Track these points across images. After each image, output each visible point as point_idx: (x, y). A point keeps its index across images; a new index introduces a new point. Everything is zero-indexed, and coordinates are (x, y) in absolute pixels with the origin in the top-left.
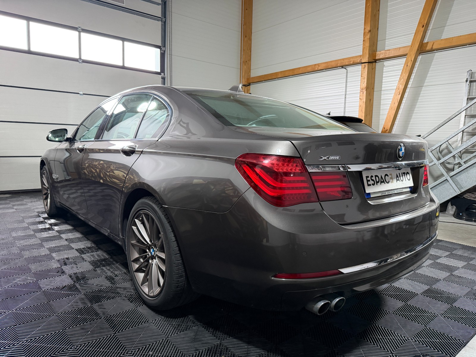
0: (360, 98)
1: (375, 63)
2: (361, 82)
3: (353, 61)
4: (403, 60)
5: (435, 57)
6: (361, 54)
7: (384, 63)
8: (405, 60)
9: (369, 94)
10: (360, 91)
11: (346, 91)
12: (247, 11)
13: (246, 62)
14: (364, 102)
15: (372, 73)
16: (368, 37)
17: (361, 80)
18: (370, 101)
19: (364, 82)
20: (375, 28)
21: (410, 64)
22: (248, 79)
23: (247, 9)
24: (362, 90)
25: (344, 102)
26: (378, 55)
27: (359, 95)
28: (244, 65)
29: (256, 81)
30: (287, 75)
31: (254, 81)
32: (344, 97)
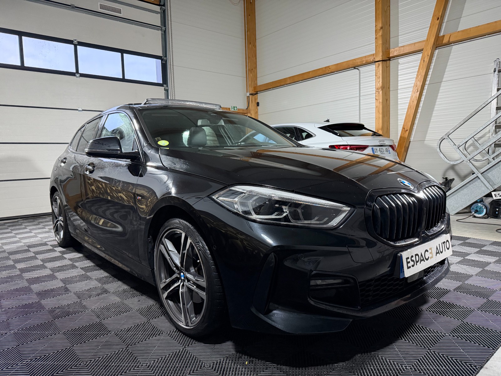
0: (376, 99)
1: (389, 61)
2: (376, 82)
3: (366, 60)
4: (419, 56)
5: (452, 50)
6: (374, 52)
7: (398, 60)
8: (421, 56)
9: (385, 94)
10: (376, 91)
11: (360, 93)
12: (249, 17)
13: (252, 70)
14: (380, 103)
15: (386, 72)
16: (380, 34)
17: (376, 79)
18: (387, 102)
19: (379, 81)
20: (387, 24)
21: (427, 60)
22: (255, 88)
23: (249, 15)
24: (378, 90)
25: (358, 104)
26: (391, 52)
27: (375, 96)
28: (249, 73)
29: (263, 89)
30: (296, 81)
31: (262, 89)
32: (358, 99)
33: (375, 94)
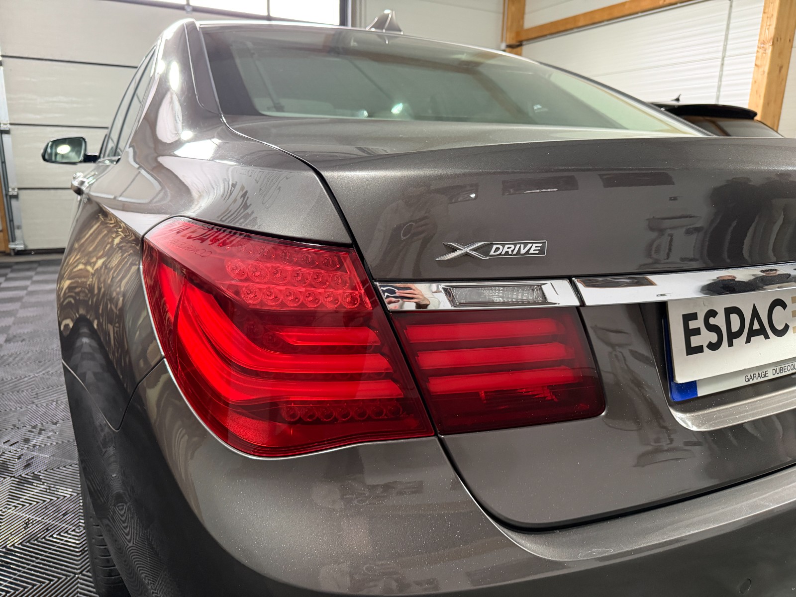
0: (756, 65)
2: (762, 27)
9: (780, 53)
10: (758, 47)
11: (725, 50)
14: (764, 74)
17: (762, 21)
18: (780, 71)
19: (770, 25)
22: (518, 34)
24: (764, 44)
25: (718, 74)
27: (755, 58)
28: (510, 4)
29: (533, 36)
30: (596, 21)
31: (530, 37)
32: (719, 63)
33: (755, 55)
